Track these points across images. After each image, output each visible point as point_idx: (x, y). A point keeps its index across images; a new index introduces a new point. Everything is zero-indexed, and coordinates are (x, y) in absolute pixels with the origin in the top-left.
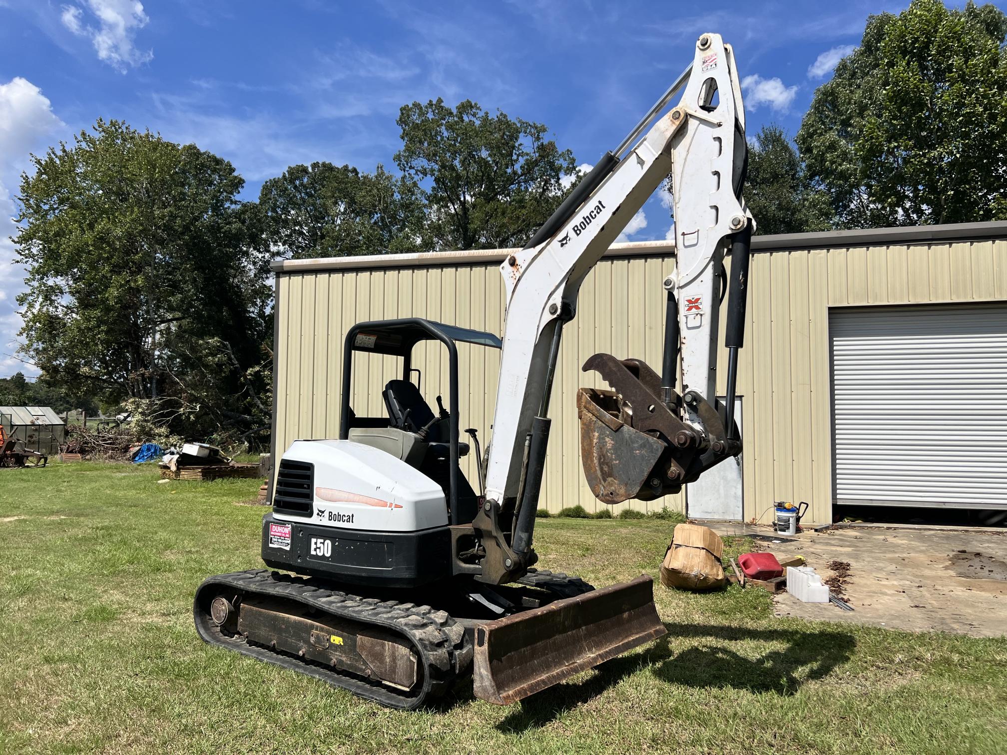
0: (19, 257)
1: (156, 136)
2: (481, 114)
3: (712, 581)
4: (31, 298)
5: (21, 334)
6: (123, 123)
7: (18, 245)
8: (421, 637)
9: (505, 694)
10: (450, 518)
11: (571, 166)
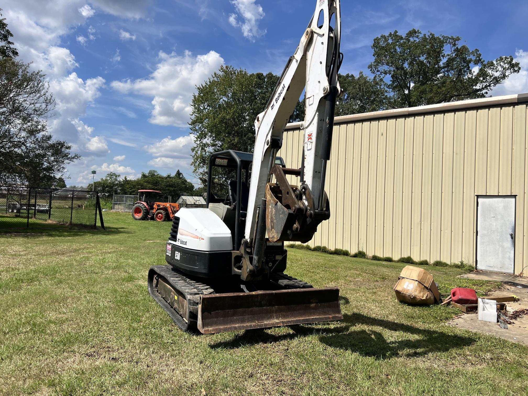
0: (191, 131)
1: (244, 71)
2: (421, 36)
3: (418, 300)
4: (196, 149)
5: (192, 164)
6: (231, 67)
7: (191, 126)
8: (190, 298)
9: (206, 329)
10: (234, 247)
11: (478, 59)
